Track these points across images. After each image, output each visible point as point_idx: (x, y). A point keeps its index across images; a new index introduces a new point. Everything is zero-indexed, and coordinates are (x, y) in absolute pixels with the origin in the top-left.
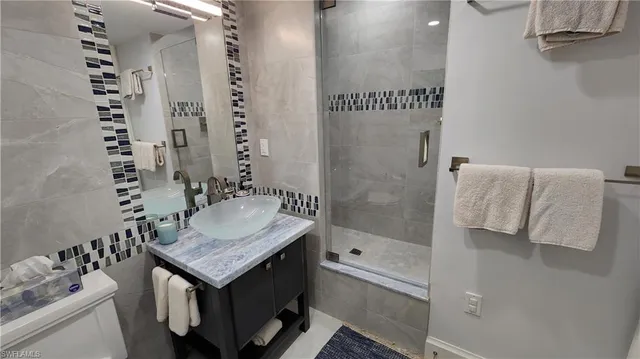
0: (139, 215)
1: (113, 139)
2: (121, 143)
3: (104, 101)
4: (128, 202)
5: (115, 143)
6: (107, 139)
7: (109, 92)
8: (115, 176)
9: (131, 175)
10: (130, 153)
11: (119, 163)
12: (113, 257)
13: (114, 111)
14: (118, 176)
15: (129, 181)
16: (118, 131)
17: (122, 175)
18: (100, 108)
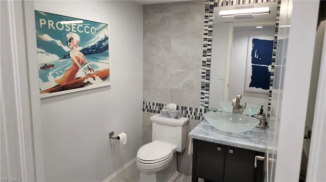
0: (207, 105)
1: (204, 73)
2: (206, 75)
3: (205, 59)
4: (203, 98)
5: (205, 75)
6: (203, 73)
7: (208, 55)
8: (202, 87)
9: (207, 88)
10: (209, 80)
11: (204, 83)
12: (194, 116)
13: (207, 63)
14: (203, 87)
15: (206, 90)
16: (207, 70)
17: (204, 87)
18: (203, 62)
